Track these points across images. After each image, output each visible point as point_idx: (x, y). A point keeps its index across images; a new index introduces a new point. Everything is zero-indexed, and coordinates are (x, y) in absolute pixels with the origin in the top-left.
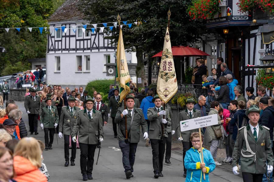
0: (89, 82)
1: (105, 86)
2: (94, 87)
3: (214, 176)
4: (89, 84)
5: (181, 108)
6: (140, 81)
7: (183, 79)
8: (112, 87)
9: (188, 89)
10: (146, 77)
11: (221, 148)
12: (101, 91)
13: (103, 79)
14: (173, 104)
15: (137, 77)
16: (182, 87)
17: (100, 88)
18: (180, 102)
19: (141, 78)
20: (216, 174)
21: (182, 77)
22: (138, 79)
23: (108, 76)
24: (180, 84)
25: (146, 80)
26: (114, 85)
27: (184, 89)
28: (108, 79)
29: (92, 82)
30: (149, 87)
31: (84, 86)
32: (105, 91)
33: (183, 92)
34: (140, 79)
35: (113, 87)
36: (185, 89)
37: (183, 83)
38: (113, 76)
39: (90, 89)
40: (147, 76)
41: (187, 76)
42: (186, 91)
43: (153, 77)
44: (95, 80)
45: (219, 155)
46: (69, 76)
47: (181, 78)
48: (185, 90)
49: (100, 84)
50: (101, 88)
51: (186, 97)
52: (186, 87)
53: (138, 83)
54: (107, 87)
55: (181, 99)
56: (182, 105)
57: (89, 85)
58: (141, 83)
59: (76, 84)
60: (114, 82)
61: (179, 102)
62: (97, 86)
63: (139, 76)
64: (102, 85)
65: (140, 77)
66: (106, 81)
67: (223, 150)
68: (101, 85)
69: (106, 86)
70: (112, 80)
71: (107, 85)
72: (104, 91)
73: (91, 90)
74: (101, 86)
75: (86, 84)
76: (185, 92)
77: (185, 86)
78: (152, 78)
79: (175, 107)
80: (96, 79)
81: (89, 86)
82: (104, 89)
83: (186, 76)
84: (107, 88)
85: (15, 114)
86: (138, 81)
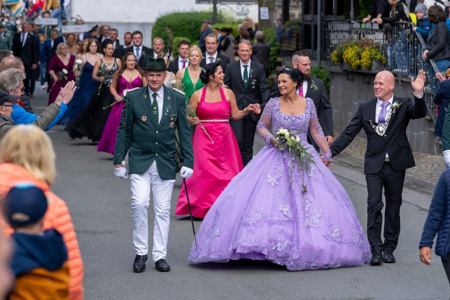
0: (160, 17)
1: (193, 24)
2: (170, 26)
3: (419, 210)
4: (159, 20)
5: (350, 70)
6: (265, 15)
7: (354, 11)
8: (208, 27)
9: (367, 31)
10: (279, 6)
11: (434, 154)
12: (183, 35)
13: (188, 10)
14: (333, 63)
15: (260, 5)
16: (352, 26)
17: (182, 28)
18: (349, 58)
19: (267, 9)
20: (424, 207)
21: (354, 6)
22: (262, 9)
23: (200, 3)
24: (348, 20)
25: (279, 13)
26: (211, 22)
27: (357, 31)
28: (199, 11)
29: (165, 16)
30: (285, 26)
31: (149, 24)
32: (194, 34)
33: (355, 37)
34: (265, 10)
35: (210, 26)
36: (359, 32)
37: (355, 19)
38: (209, 3)
39: (161, 31)
40: (281, 4)
41: (363, 3)
42: (362, 35)
43: (294, 7)
44: (172, 12)
45: (430, 167)
46: (118, 3)
47: (352, 9)
48: (360, 34)
49: (183, 20)
50: (184, 29)
51: (361, 47)
52: (361, 26)
53: (262, 18)
54: (198, 25)
55: (351, 51)
56: (354, 64)
57: (159, 23)
58: (267, 18)
59: (132, 21)
60: (211, 17)
61: (347, 58)
62: (175, 24)
63: (264, 4)
64: (186, 22)
65: (266, 6)
66: (196, 14)
67: (437, 157)
68: (184, 23)
69: (195, 24)
70: (208, 13)
71: (196, 22)
72: (191, 36)
73: (163, 32)
74: (184, 25)
75: (152, 19)
76: (360, 38)
77: (359, 25)
78: (290, 8)
79: (338, 68)
80: (174, 10)
81: (159, 25)
82: (191, 30)
83: (361, 4)
84: (197, 30)
85: (7, 79)
86: (262, 14)
